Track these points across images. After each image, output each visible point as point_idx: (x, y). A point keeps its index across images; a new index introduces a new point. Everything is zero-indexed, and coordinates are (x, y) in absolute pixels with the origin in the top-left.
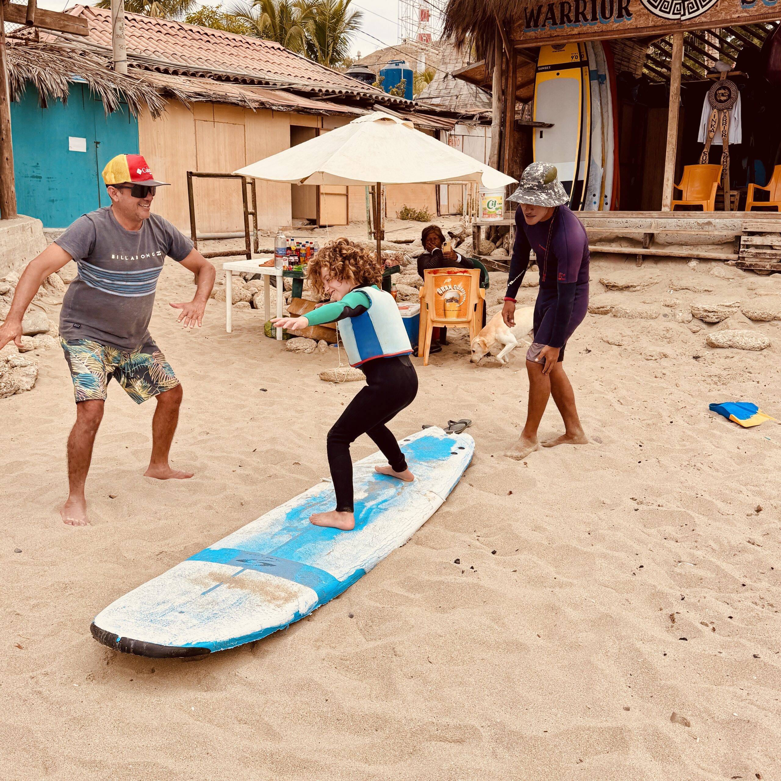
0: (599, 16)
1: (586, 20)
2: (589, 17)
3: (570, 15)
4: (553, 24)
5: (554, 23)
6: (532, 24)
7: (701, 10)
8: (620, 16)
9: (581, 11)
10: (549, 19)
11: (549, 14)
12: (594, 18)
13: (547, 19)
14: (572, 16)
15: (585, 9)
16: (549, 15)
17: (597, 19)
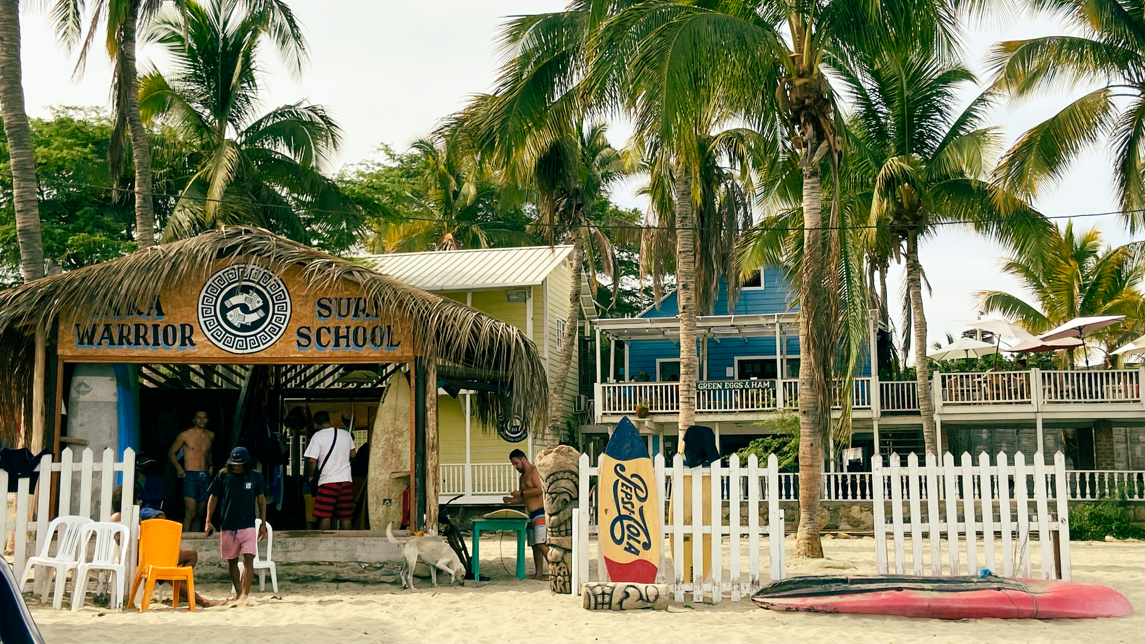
0: (161, 341)
1: (147, 344)
2: (151, 341)
3: (130, 337)
4: (110, 344)
5: (112, 343)
6: (86, 340)
7: (262, 347)
8: (183, 344)
9: (141, 334)
10: (106, 338)
11: (106, 333)
12: (156, 343)
13: (103, 338)
14: (132, 338)
15: (146, 333)
16: (106, 335)
17: (159, 345)
